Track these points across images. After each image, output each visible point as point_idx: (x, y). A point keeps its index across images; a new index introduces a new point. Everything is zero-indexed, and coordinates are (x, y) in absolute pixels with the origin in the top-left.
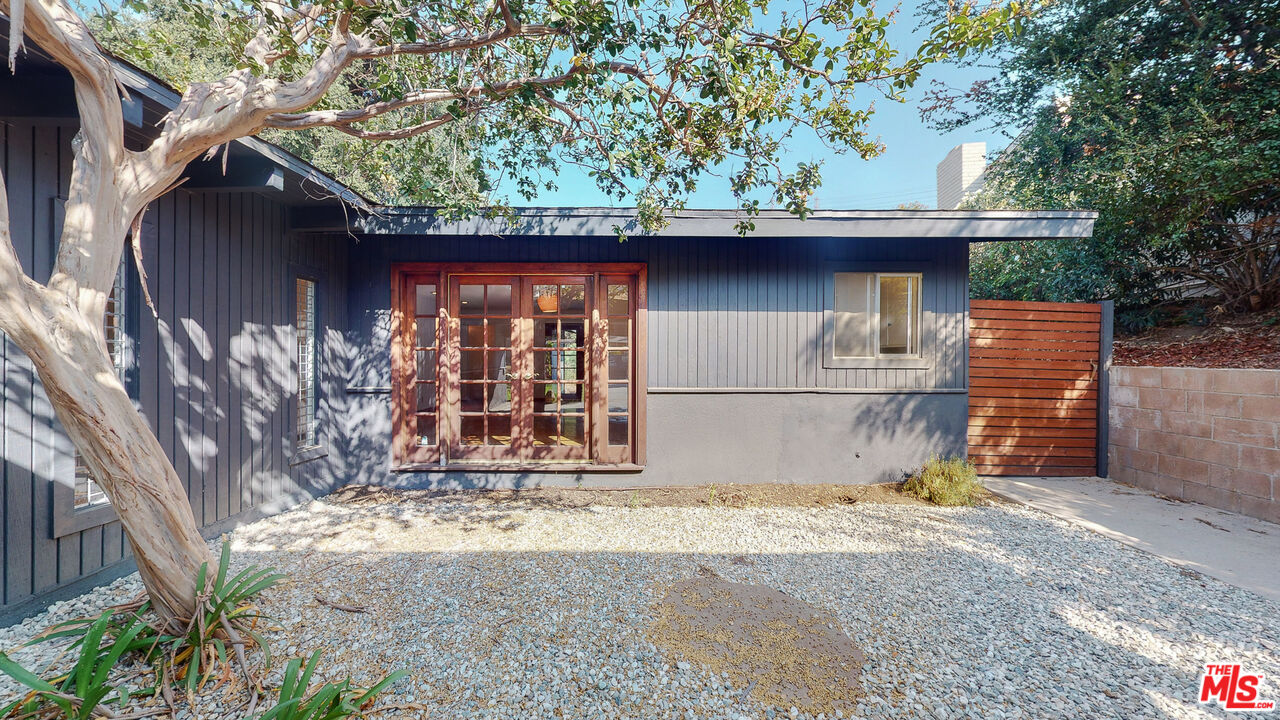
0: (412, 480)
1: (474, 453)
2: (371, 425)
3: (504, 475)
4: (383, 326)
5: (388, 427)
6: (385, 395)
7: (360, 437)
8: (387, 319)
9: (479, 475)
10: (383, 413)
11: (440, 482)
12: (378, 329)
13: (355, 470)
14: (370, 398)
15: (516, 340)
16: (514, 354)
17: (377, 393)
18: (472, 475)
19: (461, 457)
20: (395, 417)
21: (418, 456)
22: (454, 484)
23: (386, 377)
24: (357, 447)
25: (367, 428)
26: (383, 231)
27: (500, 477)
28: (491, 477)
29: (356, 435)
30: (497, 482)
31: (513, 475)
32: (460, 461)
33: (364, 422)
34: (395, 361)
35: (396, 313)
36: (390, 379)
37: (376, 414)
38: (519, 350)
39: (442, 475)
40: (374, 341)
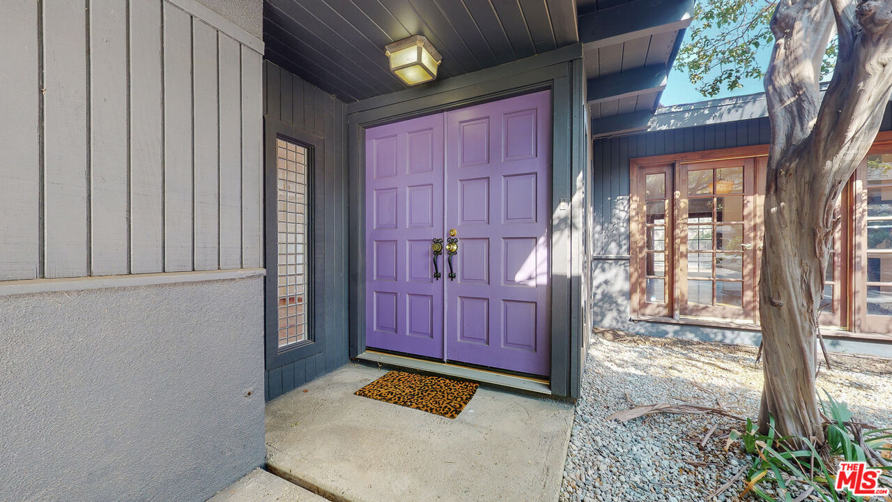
0: (650, 329)
1: (704, 312)
2: (612, 285)
3: (742, 333)
4: (622, 208)
5: (626, 287)
6: (624, 262)
7: (602, 293)
8: (626, 203)
9: (715, 330)
10: (622, 275)
11: (676, 333)
12: (617, 211)
13: (600, 318)
14: (611, 264)
15: (749, 214)
16: (746, 227)
17: (617, 260)
18: (708, 330)
19: (690, 314)
20: (633, 279)
21: (648, 311)
22: (690, 336)
23: (625, 247)
24: (601, 300)
25: (609, 287)
26: (664, 128)
27: (738, 335)
28: (728, 333)
29: (599, 291)
30: (736, 338)
31: (752, 334)
32: (689, 317)
33: (606, 282)
34: (633, 236)
35: (635, 198)
36: (629, 249)
37: (616, 276)
38: (752, 223)
39: (677, 328)
40: (615, 221)
